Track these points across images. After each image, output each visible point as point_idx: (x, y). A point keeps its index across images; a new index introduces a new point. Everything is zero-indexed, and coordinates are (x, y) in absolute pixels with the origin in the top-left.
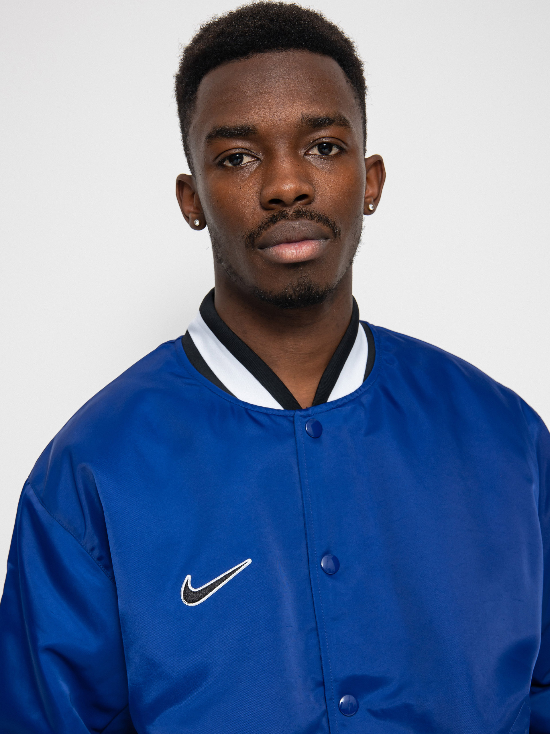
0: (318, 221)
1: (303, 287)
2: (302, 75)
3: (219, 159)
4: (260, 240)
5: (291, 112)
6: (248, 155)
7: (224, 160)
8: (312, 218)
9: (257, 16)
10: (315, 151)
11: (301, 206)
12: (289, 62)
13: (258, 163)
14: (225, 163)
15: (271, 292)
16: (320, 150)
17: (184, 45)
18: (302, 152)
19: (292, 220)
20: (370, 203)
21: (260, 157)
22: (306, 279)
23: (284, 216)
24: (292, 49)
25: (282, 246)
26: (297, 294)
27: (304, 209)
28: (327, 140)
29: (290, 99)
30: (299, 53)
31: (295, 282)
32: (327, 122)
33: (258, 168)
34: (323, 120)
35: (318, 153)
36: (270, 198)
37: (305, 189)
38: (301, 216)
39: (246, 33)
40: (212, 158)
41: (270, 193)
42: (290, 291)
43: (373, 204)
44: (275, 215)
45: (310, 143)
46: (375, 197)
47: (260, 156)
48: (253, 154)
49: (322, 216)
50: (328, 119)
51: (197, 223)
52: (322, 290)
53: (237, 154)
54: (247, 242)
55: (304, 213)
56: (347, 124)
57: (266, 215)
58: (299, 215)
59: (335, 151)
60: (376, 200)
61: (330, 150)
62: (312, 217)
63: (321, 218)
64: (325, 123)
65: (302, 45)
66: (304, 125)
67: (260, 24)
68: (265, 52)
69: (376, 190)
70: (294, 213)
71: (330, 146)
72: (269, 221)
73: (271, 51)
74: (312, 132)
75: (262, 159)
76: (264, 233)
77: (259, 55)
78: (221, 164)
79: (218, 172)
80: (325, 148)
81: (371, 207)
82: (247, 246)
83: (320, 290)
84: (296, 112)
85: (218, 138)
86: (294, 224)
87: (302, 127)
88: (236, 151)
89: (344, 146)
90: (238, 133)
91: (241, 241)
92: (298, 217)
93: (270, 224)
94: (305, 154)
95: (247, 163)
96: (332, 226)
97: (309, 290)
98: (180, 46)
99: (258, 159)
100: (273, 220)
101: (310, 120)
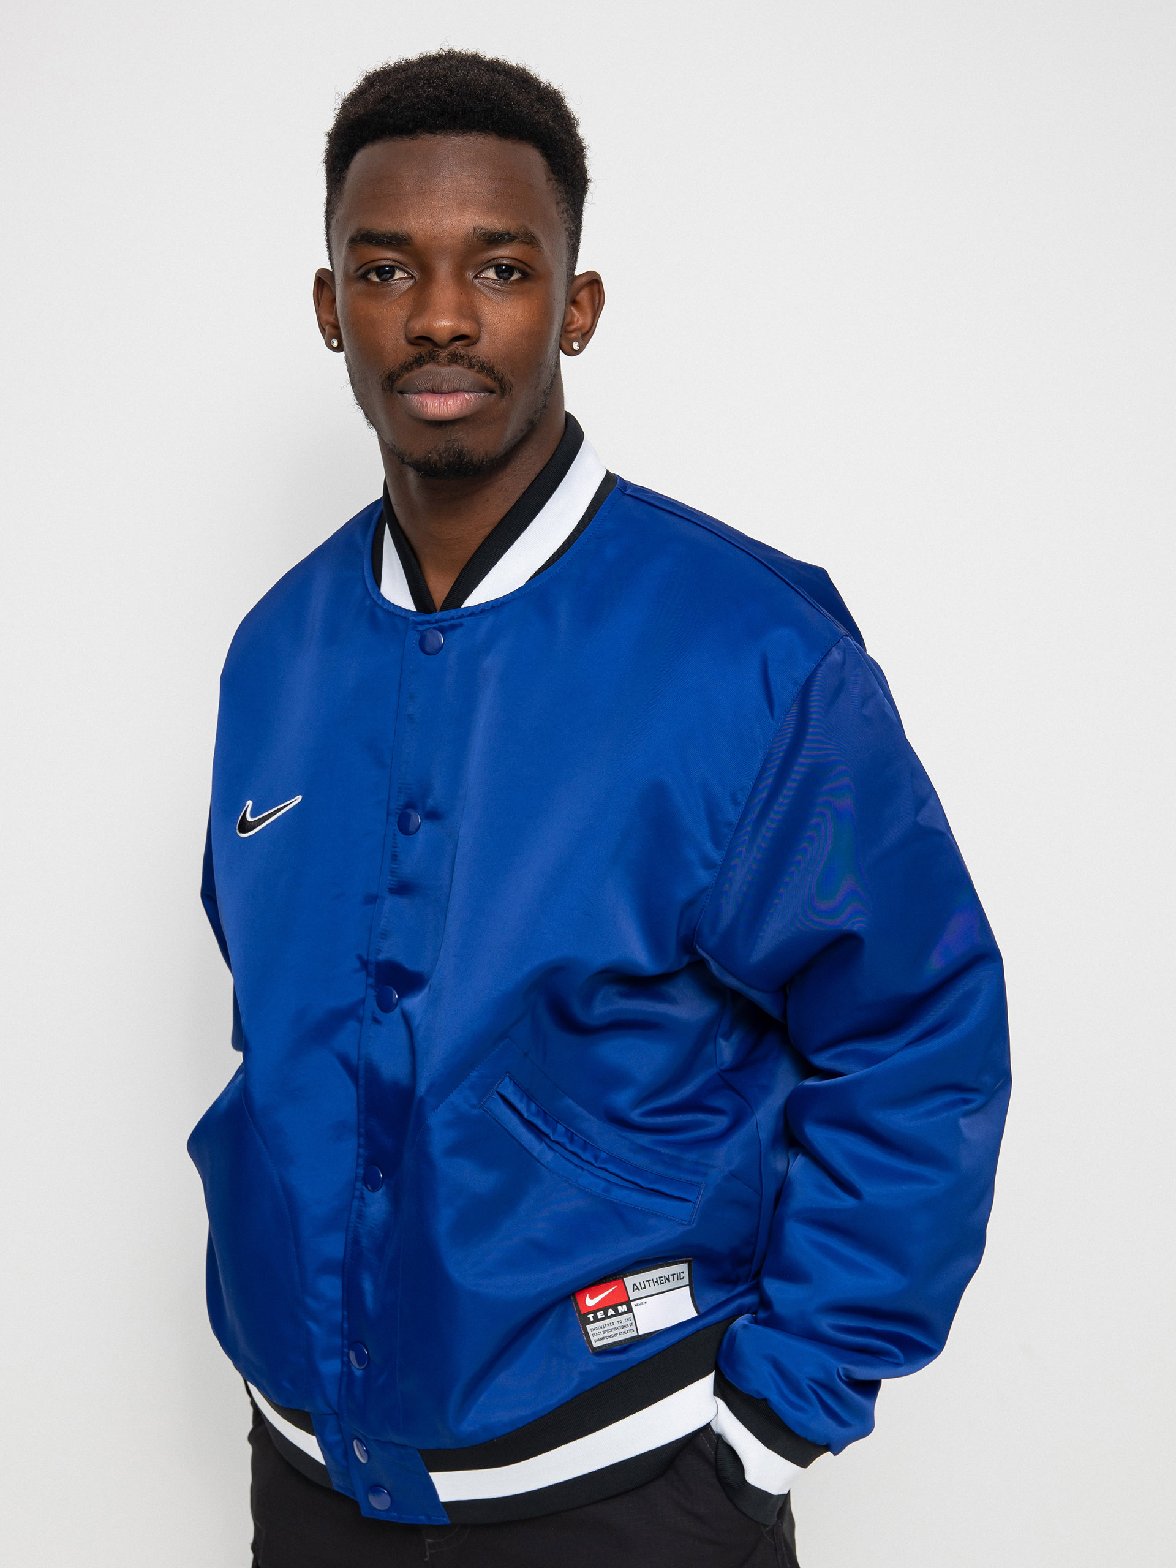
0: (478, 372)
1: (452, 453)
2: (481, 171)
3: (362, 270)
4: (399, 384)
5: (459, 222)
6: (401, 269)
7: (368, 272)
8: (471, 366)
9: (433, 82)
10: (491, 274)
11: (459, 348)
12: (467, 152)
13: (412, 281)
14: (369, 276)
15: (411, 454)
16: (497, 273)
17: (343, 94)
18: (470, 275)
19: (444, 365)
20: (576, 340)
21: (414, 274)
22: (457, 443)
23: (432, 358)
24: (474, 133)
25: (425, 396)
26: (443, 462)
27: (463, 352)
28: (505, 262)
29: (460, 204)
30: (482, 139)
31: (442, 446)
32: (507, 238)
33: (410, 289)
34: (501, 235)
35: (495, 277)
36: (416, 335)
37: (466, 328)
38: (456, 362)
39: (415, 105)
40: (352, 268)
41: (418, 326)
42: (436, 457)
43: (581, 340)
44: (423, 354)
45: (482, 264)
46: (584, 331)
47: (416, 274)
48: (406, 269)
49: (485, 365)
50: (509, 234)
51: (335, 344)
52: (479, 460)
53: (387, 266)
54: (384, 384)
55: (462, 358)
56: (535, 242)
57: (412, 351)
58: (454, 359)
59: (516, 276)
60: (586, 335)
61: (511, 275)
62: (471, 364)
63: (485, 368)
64: (504, 238)
65: (488, 129)
66: (475, 240)
67: (435, 96)
68: (437, 134)
69: (589, 320)
70: (448, 355)
71: (510, 270)
72: (414, 362)
73: (445, 134)
74: (487, 250)
75: (417, 278)
76: (406, 376)
77: (429, 136)
78: (364, 277)
79: (361, 286)
80: (504, 271)
81: (576, 346)
82: (384, 389)
83: (475, 459)
84: (466, 222)
85: (363, 244)
86: (445, 371)
87: (473, 242)
88: (385, 263)
89: (528, 270)
90: (388, 242)
91: (377, 382)
92: (452, 362)
93: (414, 366)
94: (476, 277)
95: (397, 279)
96: (498, 379)
97: (459, 456)
98: (337, 95)
99: (413, 277)
100: (419, 362)
101: (484, 235)
